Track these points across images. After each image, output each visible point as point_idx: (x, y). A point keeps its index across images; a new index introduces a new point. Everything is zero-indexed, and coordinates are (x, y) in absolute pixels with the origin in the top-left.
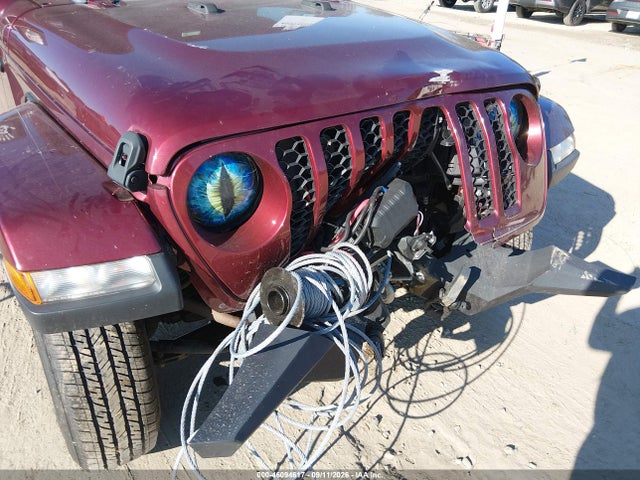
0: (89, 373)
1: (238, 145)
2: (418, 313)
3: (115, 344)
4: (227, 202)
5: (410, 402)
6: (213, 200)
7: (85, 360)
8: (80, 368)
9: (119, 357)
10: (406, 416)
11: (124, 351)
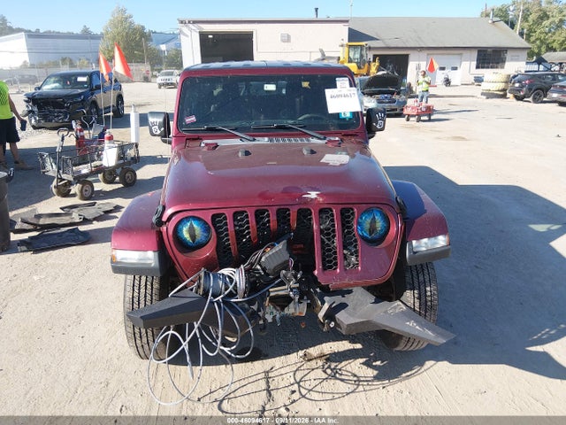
0: (136, 300)
1: (196, 214)
2: (359, 346)
3: (149, 291)
4: (193, 236)
5: (310, 390)
6: (186, 234)
7: (136, 294)
8: (133, 297)
9: (149, 297)
10: (304, 396)
11: (151, 296)
